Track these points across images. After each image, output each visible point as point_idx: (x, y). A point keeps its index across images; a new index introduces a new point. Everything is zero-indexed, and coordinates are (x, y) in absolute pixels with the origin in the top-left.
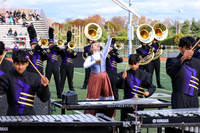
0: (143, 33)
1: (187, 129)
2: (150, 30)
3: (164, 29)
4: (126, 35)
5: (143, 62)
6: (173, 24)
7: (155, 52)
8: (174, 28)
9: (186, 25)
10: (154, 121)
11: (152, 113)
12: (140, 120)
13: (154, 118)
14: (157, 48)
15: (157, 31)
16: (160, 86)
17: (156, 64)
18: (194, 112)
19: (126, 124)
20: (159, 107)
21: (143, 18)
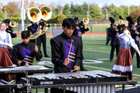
0: (32, 14)
1: (68, 89)
2: (38, 12)
3: (49, 11)
4: (20, 16)
5: (32, 37)
6: (56, 7)
7: (42, 29)
8: (57, 10)
9: (66, 8)
10: (42, 83)
11: (40, 77)
12: (30, 82)
13: (42, 80)
14: (43, 26)
15: (44, 13)
16: (46, 56)
17: (43, 38)
18: (73, 75)
19: (20, 86)
20: (46, 72)
21: (33, 3)
